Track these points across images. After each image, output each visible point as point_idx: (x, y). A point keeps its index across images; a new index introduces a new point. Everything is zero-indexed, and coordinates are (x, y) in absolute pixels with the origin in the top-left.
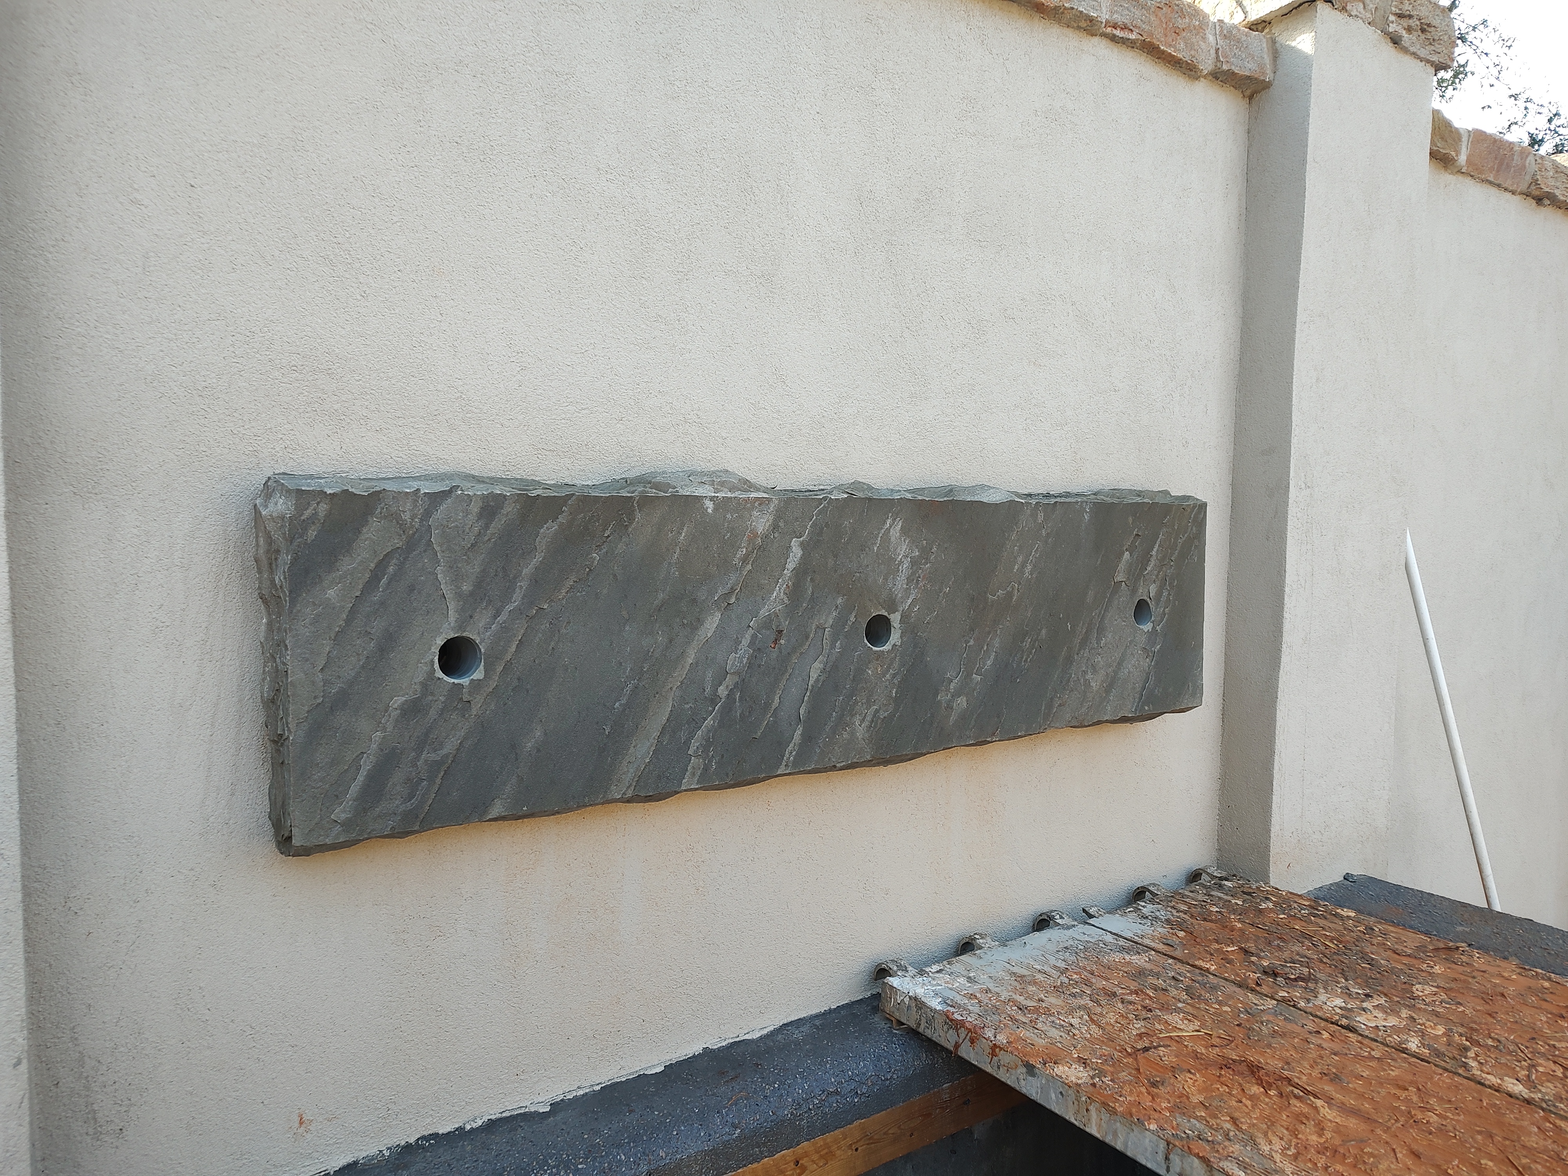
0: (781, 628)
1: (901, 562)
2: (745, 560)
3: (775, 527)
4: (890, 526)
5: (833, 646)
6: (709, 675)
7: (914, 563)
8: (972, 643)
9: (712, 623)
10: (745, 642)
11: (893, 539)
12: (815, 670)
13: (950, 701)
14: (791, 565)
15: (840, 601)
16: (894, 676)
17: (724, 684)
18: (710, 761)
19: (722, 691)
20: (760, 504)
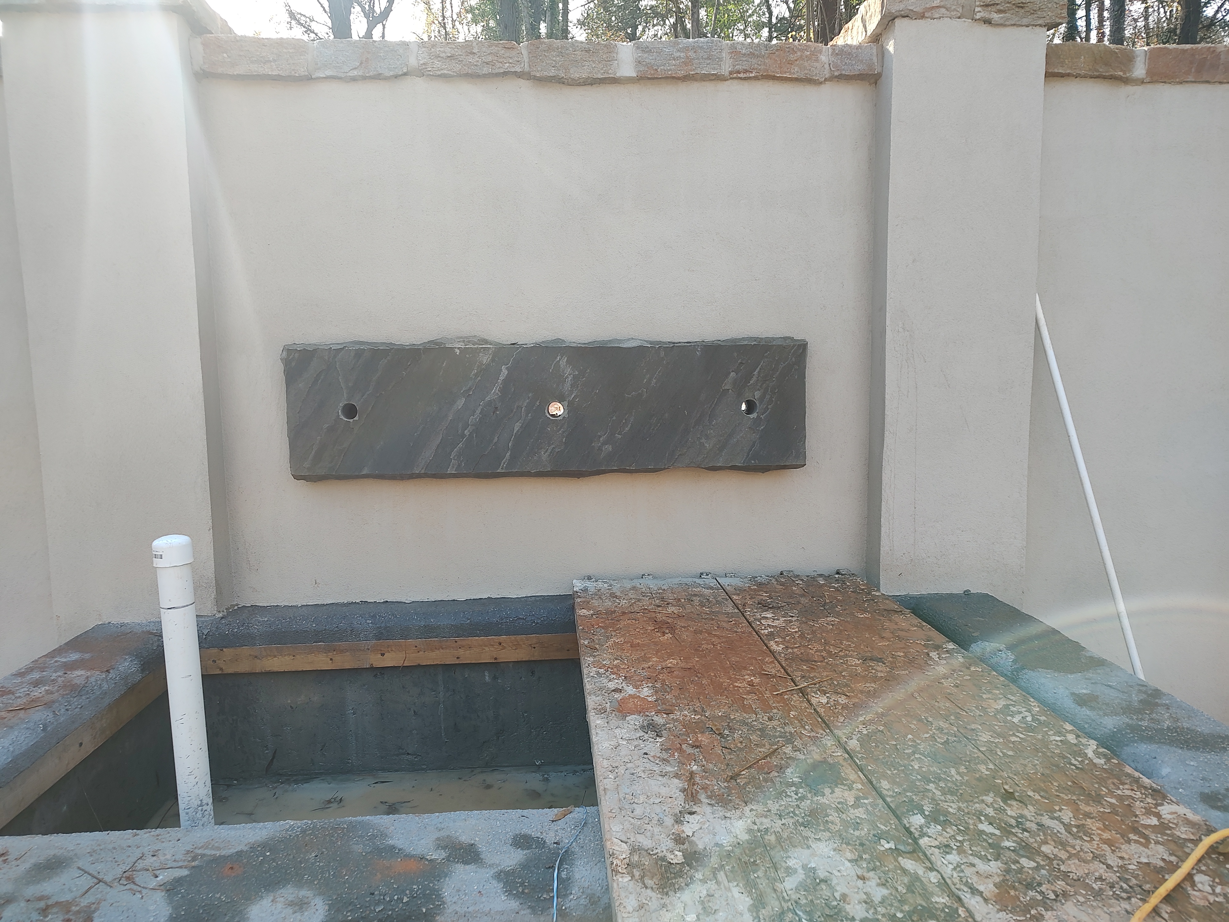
0: (497, 406)
1: (567, 377)
2: (476, 375)
3: (493, 360)
4: (560, 360)
5: (527, 415)
6: (460, 425)
7: (575, 378)
8: (614, 418)
9: (460, 403)
10: (478, 412)
11: (562, 366)
12: (517, 427)
13: (600, 446)
14: (501, 378)
15: (530, 395)
16: (564, 432)
17: (468, 429)
18: (461, 462)
19: (466, 432)
20: (484, 350)
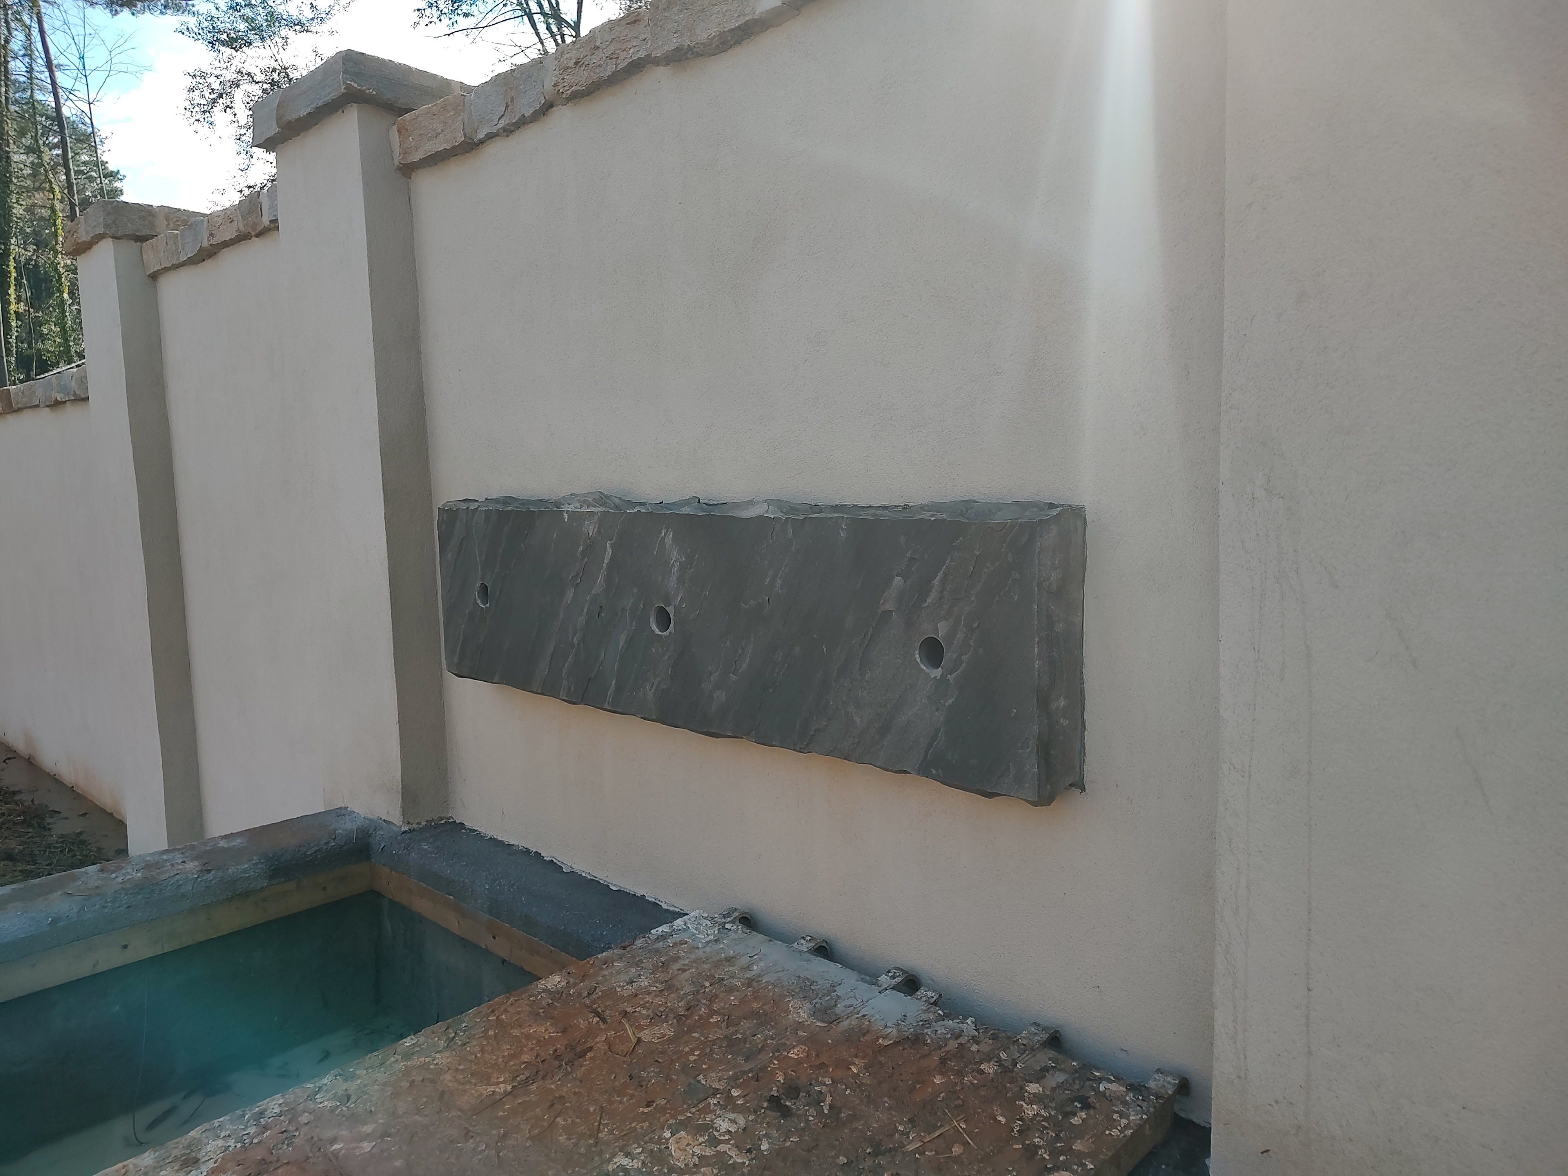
0: (602, 605)
1: (673, 565)
2: (583, 554)
4: (665, 535)
5: (631, 624)
6: (570, 628)
7: (682, 567)
9: (570, 593)
10: (585, 611)
11: (667, 546)
12: (622, 640)
13: (711, 691)
14: (606, 561)
15: (635, 591)
16: (670, 658)
17: (576, 636)
18: (571, 685)
19: (575, 640)
20: (589, 516)
